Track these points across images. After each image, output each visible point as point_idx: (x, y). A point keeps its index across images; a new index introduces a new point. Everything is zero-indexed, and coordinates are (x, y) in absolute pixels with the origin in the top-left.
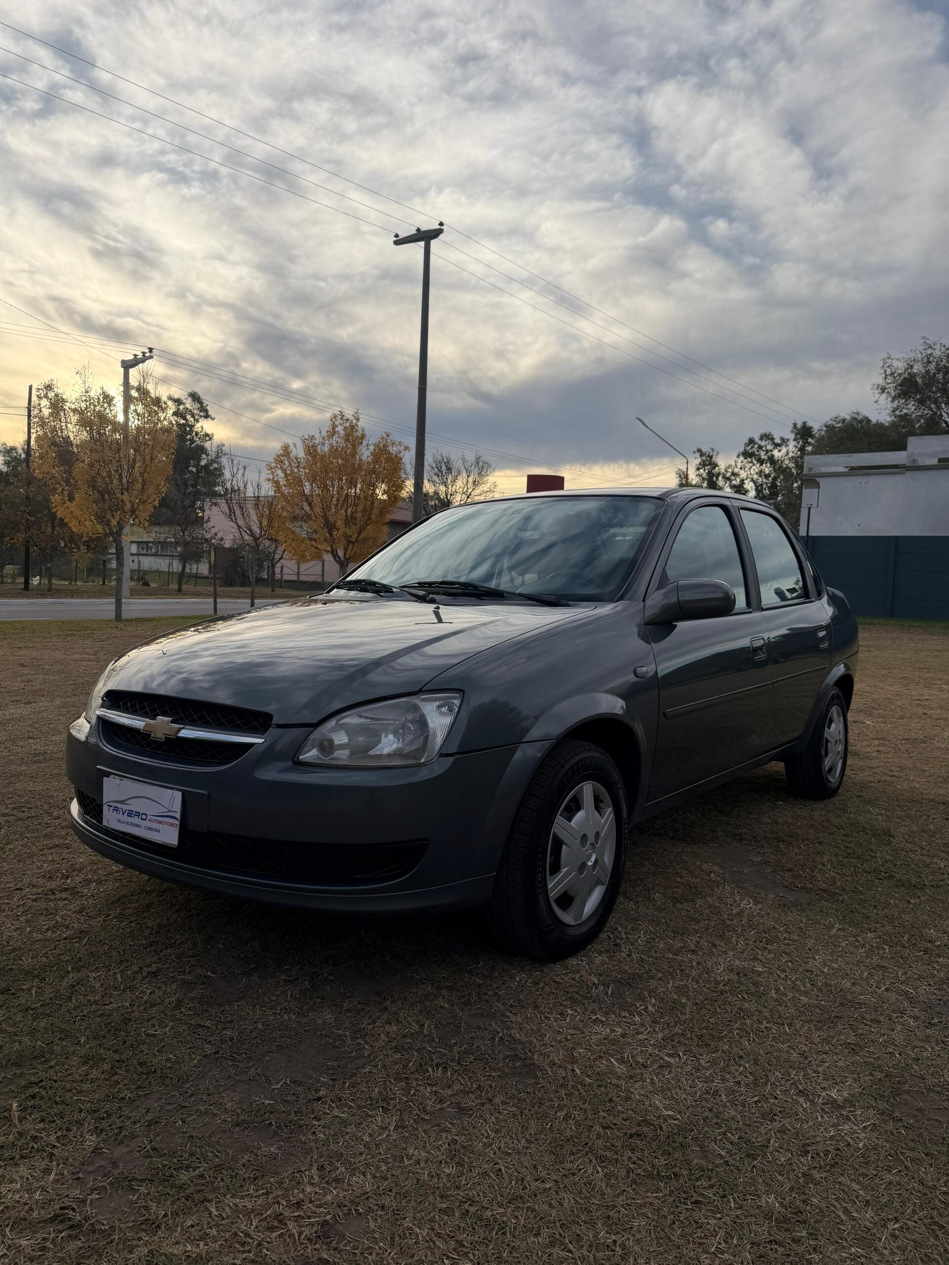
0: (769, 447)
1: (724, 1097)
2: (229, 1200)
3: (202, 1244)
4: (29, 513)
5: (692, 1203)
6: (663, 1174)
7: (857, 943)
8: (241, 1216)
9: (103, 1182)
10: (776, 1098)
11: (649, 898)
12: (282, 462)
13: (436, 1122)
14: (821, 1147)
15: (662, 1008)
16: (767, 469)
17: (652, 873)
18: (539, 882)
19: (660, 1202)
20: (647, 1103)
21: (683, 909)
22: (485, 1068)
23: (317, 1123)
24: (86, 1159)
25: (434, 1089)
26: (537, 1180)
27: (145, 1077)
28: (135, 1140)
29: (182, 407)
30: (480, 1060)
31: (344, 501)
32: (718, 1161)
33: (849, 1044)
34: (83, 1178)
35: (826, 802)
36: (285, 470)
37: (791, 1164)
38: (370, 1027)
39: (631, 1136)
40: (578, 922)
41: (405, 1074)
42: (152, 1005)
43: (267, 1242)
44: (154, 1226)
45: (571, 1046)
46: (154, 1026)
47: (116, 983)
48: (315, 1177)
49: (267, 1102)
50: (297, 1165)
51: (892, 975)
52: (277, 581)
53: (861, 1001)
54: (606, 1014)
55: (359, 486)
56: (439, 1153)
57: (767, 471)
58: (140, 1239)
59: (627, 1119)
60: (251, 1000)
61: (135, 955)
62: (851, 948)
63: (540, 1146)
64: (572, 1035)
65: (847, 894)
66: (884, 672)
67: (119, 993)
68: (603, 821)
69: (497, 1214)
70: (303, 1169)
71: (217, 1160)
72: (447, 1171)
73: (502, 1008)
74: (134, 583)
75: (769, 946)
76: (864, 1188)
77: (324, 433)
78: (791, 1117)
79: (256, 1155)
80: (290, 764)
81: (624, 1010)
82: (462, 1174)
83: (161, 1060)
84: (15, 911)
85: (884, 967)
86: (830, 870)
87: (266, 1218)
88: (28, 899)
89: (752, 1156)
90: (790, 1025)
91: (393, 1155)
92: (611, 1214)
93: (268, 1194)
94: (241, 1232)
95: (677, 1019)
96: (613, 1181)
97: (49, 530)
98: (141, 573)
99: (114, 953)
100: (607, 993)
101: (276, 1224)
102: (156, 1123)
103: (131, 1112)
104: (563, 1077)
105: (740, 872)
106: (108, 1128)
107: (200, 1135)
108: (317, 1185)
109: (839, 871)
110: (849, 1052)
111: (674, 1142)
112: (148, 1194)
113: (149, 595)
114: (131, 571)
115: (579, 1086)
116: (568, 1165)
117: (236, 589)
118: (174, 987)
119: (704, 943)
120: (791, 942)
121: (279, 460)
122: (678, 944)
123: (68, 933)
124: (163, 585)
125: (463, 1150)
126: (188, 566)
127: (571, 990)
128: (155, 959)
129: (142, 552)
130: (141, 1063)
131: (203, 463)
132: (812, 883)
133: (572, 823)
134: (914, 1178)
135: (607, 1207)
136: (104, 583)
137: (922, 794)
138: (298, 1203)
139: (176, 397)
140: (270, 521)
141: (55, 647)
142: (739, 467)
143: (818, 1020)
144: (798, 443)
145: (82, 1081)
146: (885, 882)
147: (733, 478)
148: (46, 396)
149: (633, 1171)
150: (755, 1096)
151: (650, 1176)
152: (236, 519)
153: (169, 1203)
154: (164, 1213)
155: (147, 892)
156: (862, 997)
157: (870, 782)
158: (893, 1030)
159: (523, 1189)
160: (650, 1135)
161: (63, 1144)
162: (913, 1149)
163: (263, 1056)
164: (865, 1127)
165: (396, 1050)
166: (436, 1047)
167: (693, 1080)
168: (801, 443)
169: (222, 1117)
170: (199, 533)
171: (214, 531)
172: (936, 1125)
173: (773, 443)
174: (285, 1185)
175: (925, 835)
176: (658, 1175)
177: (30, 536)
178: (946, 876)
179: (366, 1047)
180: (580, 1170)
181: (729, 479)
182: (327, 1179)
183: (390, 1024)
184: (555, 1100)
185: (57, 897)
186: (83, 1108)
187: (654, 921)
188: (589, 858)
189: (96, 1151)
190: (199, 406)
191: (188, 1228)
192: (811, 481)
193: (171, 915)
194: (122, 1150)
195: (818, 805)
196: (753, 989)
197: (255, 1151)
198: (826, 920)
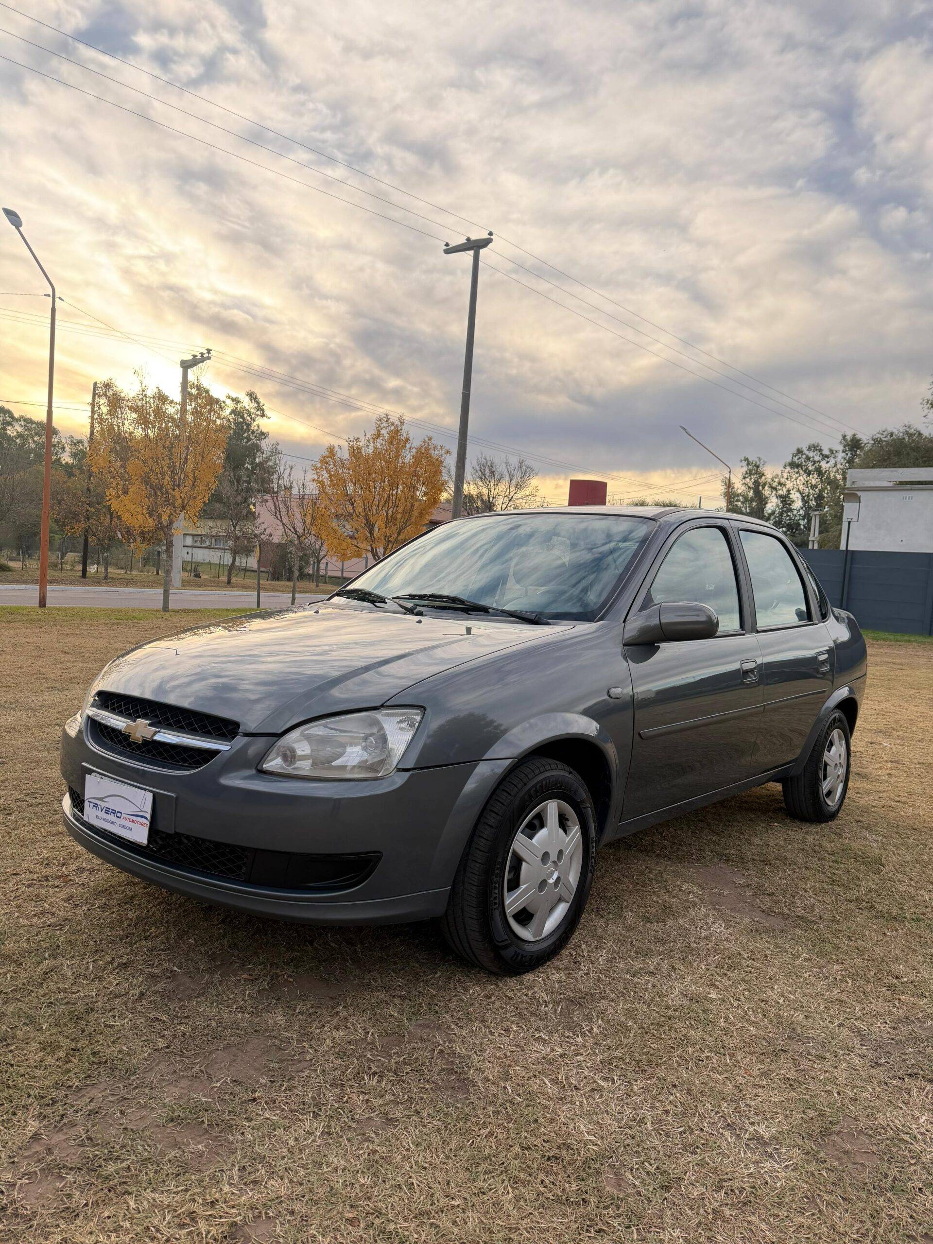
0: (817, 458)
1: (649, 1125)
2: (148, 1194)
3: (114, 1235)
4: (89, 504)
5: (596, 1231)
6: (572, 1200)
7: (821, 975)
8: (156, 1211)
9: (36, 1167)
10: (702, 1130)
11: (621, 916)
12: (327, 463)
13: (361, 1132)
14: (736, 1184)
15: (606, 1030)
16: (814, 479)
17: (629, 891)
18: (495, 898)
19: (563, 1228)
20: (571, 1127)
21: (651, 929)
22: (420, 1080)
23: (247, 1124)
24: (24, 1144)
25: (366, 1097)
26: (447, 1196)
27: (96, 1066)
28: (74, 1128)
29: (239, 406)
30: (417, 1071)
31: (386, 502)
32: (631, 1191)
33: (788, 1079)
34: (17, 1162)
35: (823, 825)
36: (330, 471)
37: (703, 1199)
38: (318, 1031)
39: (549, 1159)
40: (538, 938)
41: (341, 1080)
42: (116, 996)
43: (176, 1238)
44: (73, 1214)
45: (508, 1063)
46: (114, 1017)
47: (87, 973)
48: (235, 1177)
49: (204, 1099)
50: (220, 1164)
51: (848, 1010)
52: (322, 576)
53: (811, 1036)
54: (551, 1033)
55: (400, 487)
56: (358, 1162)
57: (814, 482)
58: (58, 1226)
59: (548, 1141)
60: (209, 996)
61: (110, 945)
62: (813, 980)
63: (458, 1163)
64: (512, 1052)
65: (823, 922)
66: (912, 692)
67: (88, 982)
68: (567, 840)
69: (401, 1228)
70: (225, 1168)
71: (146, 1154)
72: (362, 1181)
73: (450, 1020)
74: (186, 574)
75: (729, 973)
76: (772, 1228)
77: (369, 436)
78: (713, 1150)
79: (184, 1152)
80: (254, 772)
81: (569, 1030)
82: (376, 1185)
83: (113, 1051)
84: (8, 895)
85: (842, 1001)
86: (810, 897)
87: (179, 1215)
88: (22, 884)
89: (666, 1188)
90: (732, 1056)
91: (314, 1161)
92: (512, 1236)
93: (186, 1190)
94: (154, 1227)
95: (619, 1042)
96: (522, 1203)
97: (108, 520)
98: (193, 565)
99: (91, 943)
100: (556, 1011)
101: (188, 1221)
102: (97, 1112)
103: (76, 1100)
104: (494, 1095)
105: (720, 894)
106: (51, 1115)
107: (135, 1128)
108: (235, 1185)
109: (820, 899)
110: (787, 1088)
111: (590, 1168)
112: (75, 1182)
113: (200, 586)
114: (184, 562)
115: (508, 1104)
116: (480, 1184)
117: (282, 583)
118: (140, 979)
119: (665, 966)
120: (753, 970)
121: (324, 461)
122: (638, 965)
123: (52, 920)
124: (213, 578)
125: (382, 1160)
126: (238, 560)
127: (521, 1006)
128: (128, 951)
129: (195, 545)
130: (95, 1053)
131: (257, 460)
132: (790, 909)
133: (534, 840)
134: (826, 1223)
135: (510, 1229)
136: (158, 573)
137: (925, 821)
138: (212, 1202)
139: (234, 396)
140: (314, 519)
141: (100, 635)
142: (786, 477)
143: (762, 1052)
144: (847, 454)
145: (36, 1067)
146: (865, 913)
147: (779, 487)
148: (105, 395)
149: (543, 1194)
150: (681, 1127)
151: (558, 1200)
152: (281, 517)
153: (92, 1192)
154: (85, 1202)
155: (134, 884)
156: (812, 1031)
157: (874, 807)
158: (836, 1067)
159: (431, 1205)
160: (568, 1159)
161: (6, 1128)
162: (831, 1193)
163: (210, 1053)
164: (787, 1167)
165: (339, 1056)
166: (377, 1055)
167: (623, 1106)
168: (849, 455)
169: (160, 1111)
170: (249, 527)
171: (263, 527)
172: (861, 1169)
173: (821, 454)
174: (205, 1184)
175: (918, 866)
176: (567, 1200)
177: (89, 527)
178: (929, 909)
179: (310, 1050)
180: (491, 1189)
181: (775, 489)
182: (245, 1180)
183: (338, 1030)
184: (481, 1116)
185: (50, 883)
186: (32, 1093)
187: (620, 940)
188: (551, 875)
189: (36, 1137)
190: (256, 405)
191: (105, 1218)
192: (853, 496)
193: (151, 908)
194: (61, 1137)
195: (814, 828)
196: (702, 1016)
197: (182, 1147)
198: (794, 949)
